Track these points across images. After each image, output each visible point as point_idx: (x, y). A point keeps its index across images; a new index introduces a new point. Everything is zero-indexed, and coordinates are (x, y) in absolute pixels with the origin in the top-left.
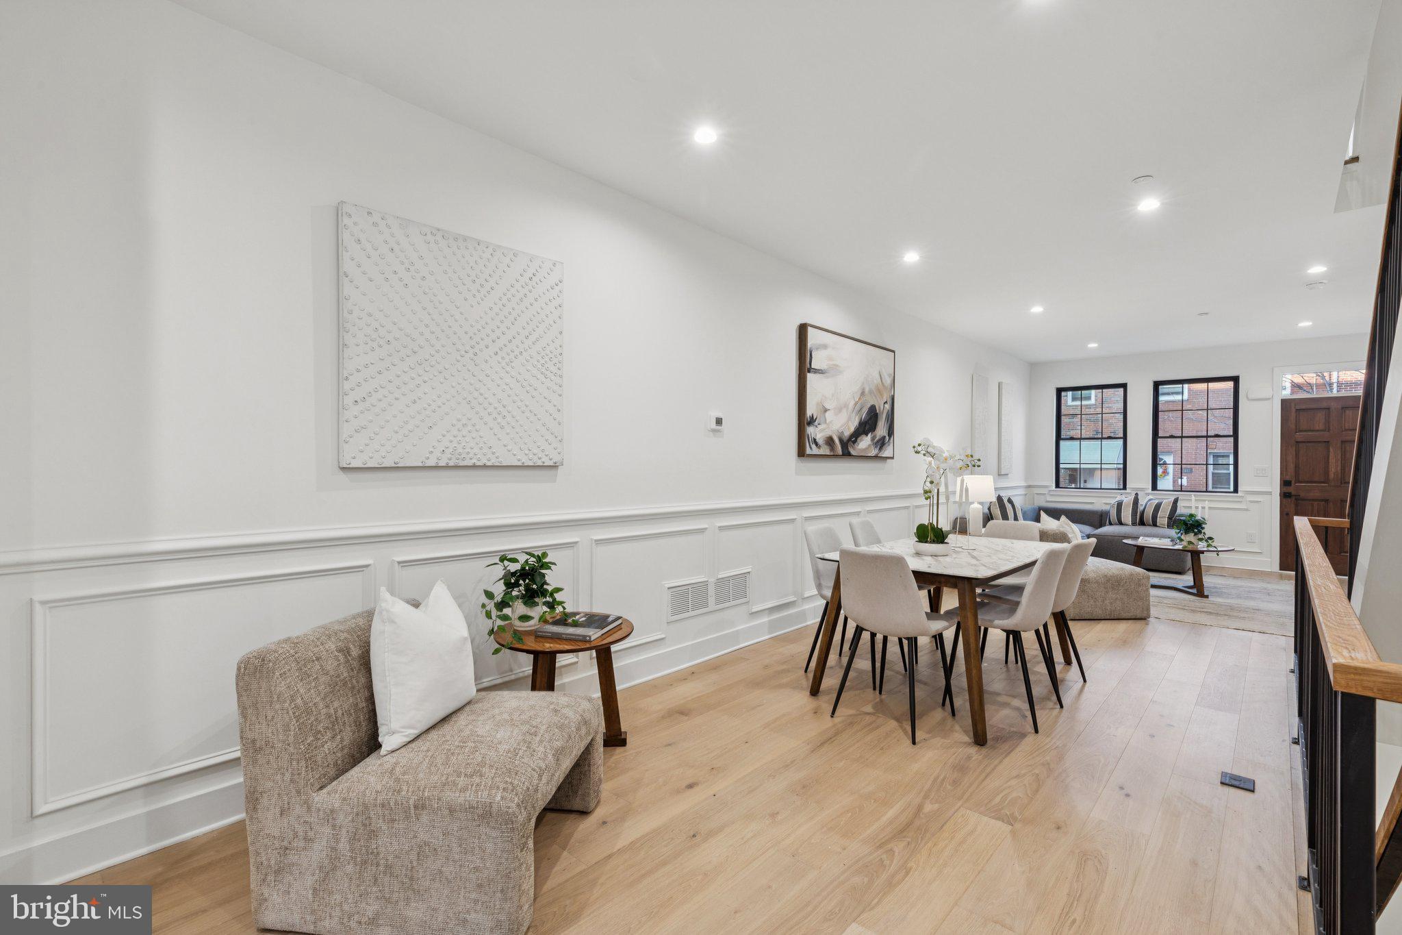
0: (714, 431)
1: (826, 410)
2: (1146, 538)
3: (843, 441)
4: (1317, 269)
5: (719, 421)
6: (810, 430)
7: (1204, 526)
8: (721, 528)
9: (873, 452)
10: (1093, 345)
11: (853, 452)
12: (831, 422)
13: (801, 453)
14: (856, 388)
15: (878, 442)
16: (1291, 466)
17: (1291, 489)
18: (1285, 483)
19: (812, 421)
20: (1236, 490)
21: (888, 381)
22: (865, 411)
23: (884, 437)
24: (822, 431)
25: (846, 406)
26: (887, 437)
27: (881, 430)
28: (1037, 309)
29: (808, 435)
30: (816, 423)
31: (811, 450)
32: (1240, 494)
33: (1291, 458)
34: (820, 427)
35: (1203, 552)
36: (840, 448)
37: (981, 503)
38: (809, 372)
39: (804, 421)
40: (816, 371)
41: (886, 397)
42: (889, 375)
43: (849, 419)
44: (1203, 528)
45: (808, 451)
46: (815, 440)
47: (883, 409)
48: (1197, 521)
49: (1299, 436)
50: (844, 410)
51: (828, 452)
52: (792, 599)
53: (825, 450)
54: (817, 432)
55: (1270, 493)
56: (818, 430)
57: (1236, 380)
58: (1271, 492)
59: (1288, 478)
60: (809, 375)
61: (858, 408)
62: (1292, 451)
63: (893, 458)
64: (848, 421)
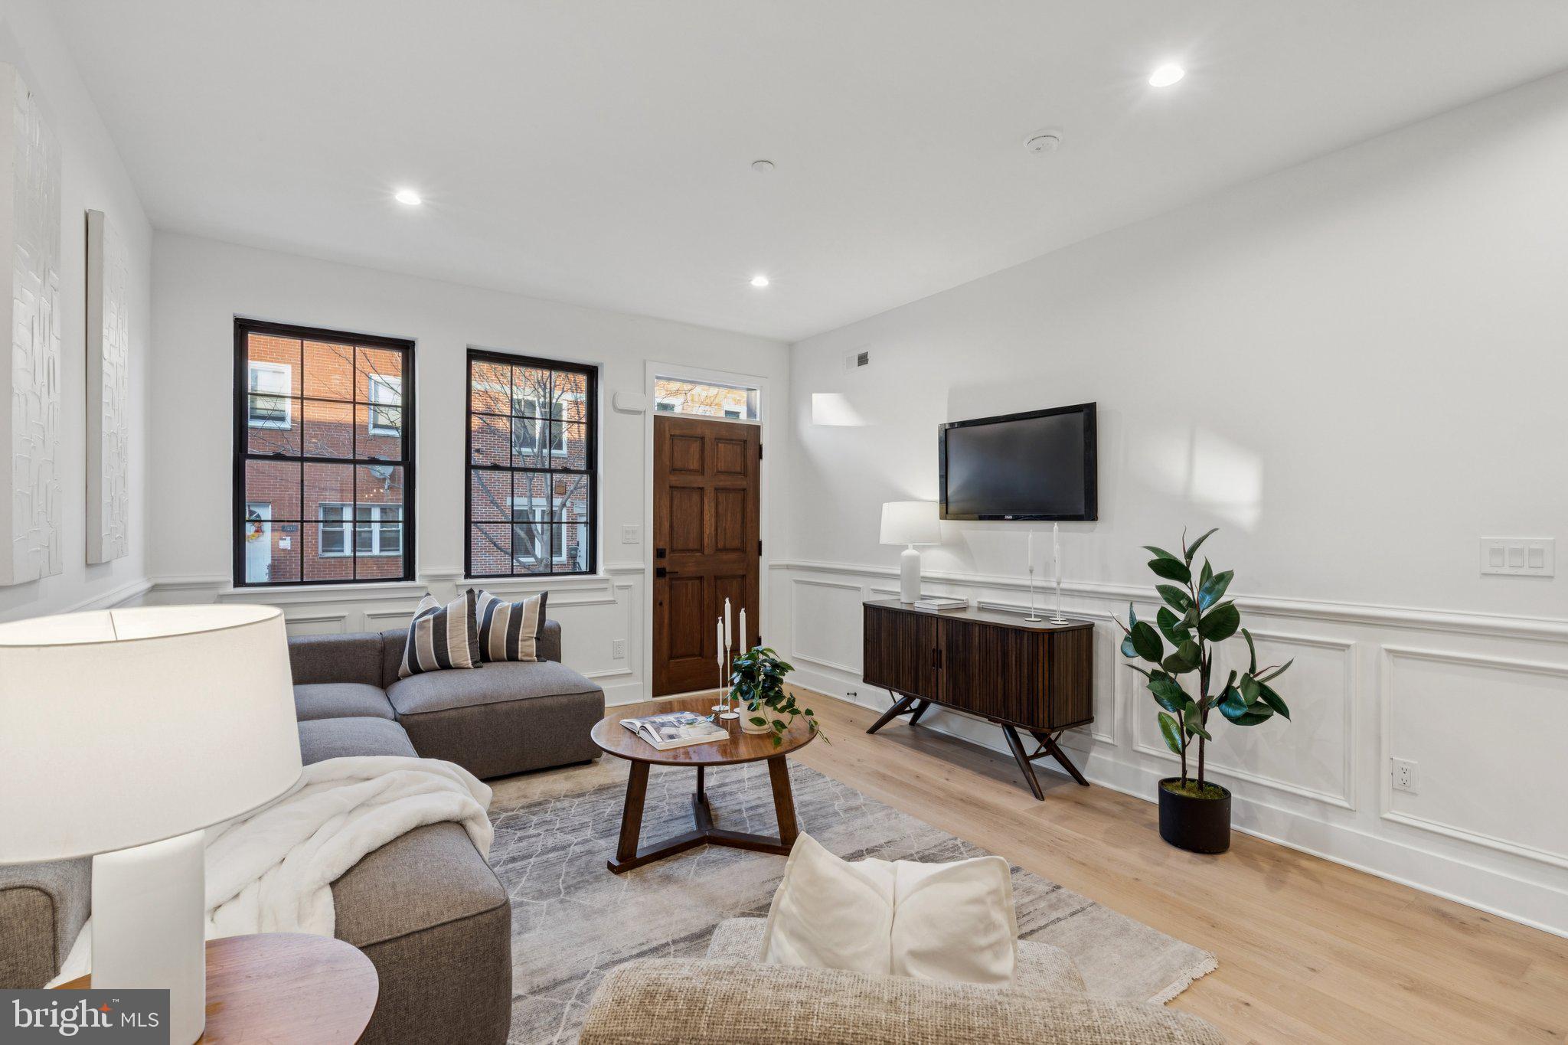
16: (666, 527)
17: (665, 563)
18: (659, 554)
20: (594, 570)
32: (599, 575)
33: (665, 512)
49: (675, 480)
55: (642, 571)
57: (591, 373)
58: (644, 570)
59: (661, 546)
62: (666, 502)
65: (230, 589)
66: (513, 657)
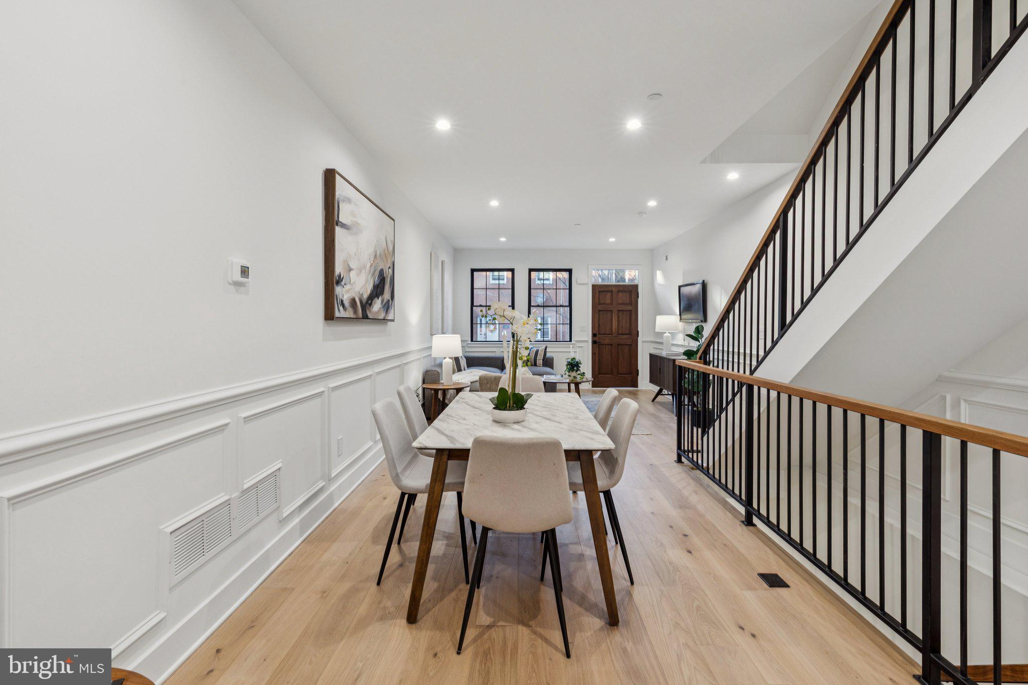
0: (237, 284)
1: (350, 270)
2: (548, 376)
3: (363, 303)
4: (652, 203)
5: (245, 271)
6: (338, 290)
7: (580, 365)
8: (247, 419)
9: (382, 316)
10: (503, 239)
11: (370, 316)
12: (354, 282)
13: (329, 315)
14: (371, 250)
15: (385, 305)
16: (597, 325)
17: (596, 339)
18: (594, 335)
19: (338, 282)
20: (571, 340)
21: (391, 248)
22: (377, 273)
23: (389, 300)
24: (348, 291)
25: (365, 267)
26: (391, 301)
27: (387, 295)
28: (494, 203)
29: (337, 296)
30: (343, 283)
31: (339, 313)
32: (573, 342)
33: (596, 320)
34: (347, 287)
35: (580, 383)
36: (360, 310)
37: (451, 358)
38: (337, 225)
39: (331, 281)
40: (344, 226)
41: (390, 264)
42: (391, 241)
43: (367, 281)
44: (580, 367)
45: (337, 314)
46: (342, 301)
47: (388, 273)
48: (577, 362)
49: (600, 307)
50: (363, 271)
51: (352, 316)
52: (321, 484)
53: (349, 313)
54: (344, 293)
55: (587, 341)
56: (344, 290)
57: (570, 271)
59: (595, 332)
60: (338, 229)
61: (372, 270)
62: (597, 315)
63: (393, 320)
64: (366, 284)
65: (470, 342)
66: (535, 365)
